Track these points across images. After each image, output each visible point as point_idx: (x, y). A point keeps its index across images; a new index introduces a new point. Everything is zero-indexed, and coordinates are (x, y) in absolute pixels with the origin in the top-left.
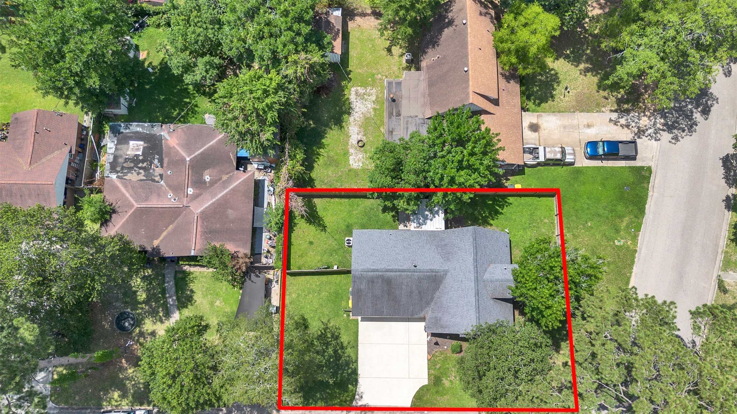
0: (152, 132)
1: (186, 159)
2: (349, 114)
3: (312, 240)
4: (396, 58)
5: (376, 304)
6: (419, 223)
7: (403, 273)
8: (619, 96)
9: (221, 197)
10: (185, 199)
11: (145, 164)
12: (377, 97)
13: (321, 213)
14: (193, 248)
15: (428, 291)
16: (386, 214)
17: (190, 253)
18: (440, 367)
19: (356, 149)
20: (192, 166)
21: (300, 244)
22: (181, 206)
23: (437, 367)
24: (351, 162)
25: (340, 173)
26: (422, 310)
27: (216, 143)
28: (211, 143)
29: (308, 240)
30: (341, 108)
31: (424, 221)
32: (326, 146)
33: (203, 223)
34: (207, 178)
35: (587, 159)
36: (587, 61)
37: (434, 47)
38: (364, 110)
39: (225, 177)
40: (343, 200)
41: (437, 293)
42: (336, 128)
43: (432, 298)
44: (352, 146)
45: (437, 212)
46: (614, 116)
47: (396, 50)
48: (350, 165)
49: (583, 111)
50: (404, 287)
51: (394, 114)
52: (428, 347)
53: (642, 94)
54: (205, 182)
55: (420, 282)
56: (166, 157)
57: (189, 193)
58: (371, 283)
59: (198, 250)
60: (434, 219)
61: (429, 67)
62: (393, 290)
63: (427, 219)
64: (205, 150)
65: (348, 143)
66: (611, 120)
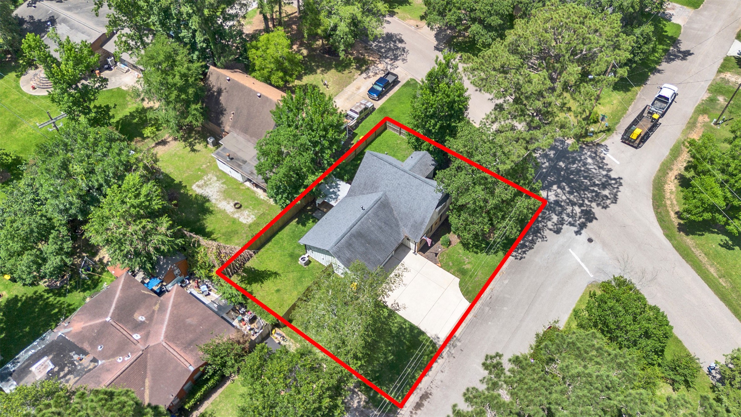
0: (47, 342)
1: (106, 321)
2: (208, 201)
3: (276, 289)
4: (204, 150)
5: (369, 259)
6: (334, 199)
7: (362, 220)
8: (355, 67)
9: (169, 317)
10: (139, 345)
11: (66, 369)
12: (217, 176)
13: (262, 268)
14: (188, 365)
15: (388, 217)
16: (307, 225)
17: (189, 371)
18: (452, 263)
19: (237, 212)
20: (118, 321)
21: (271, 300)
22: (141, 352)
23: (451, 264)
24: (244, 222)
25: (245, 235)
26: (400, 234)
27: (121, 293)
28: (117, 296)
29: (273, 291)
30: (197, 203)
31: (335, 195)
32: (214, 231)
33: (176, 343)
34: (141, 318)
35: (377, 100)
36: (318, 68)
37: (223, 114)
38: (216, 189)
39: (156, 308)
40: (267, 246)
41: (395, 213)
42: (208, 216)
43: (396, 219)
44: (233, 213)
45: (337, 184)
46: (364, 75)
47: (197, 147)
48: (246, 224)
49: (346, 86)
50: (372, 229)
51: (241, 164)
52: (431, 261)
53: (363, 58)
54: (143, 323)
55: (378, 216)
56: (83, 343)
57: (137, 338)
58: (350, 247)
59: (194, 363)
60: (340, 189)
61: (233, 126)
62: (369, 238)
63: (336, 193)
64: (116, 304)
65: (228, 215)
66: (365, 78)
